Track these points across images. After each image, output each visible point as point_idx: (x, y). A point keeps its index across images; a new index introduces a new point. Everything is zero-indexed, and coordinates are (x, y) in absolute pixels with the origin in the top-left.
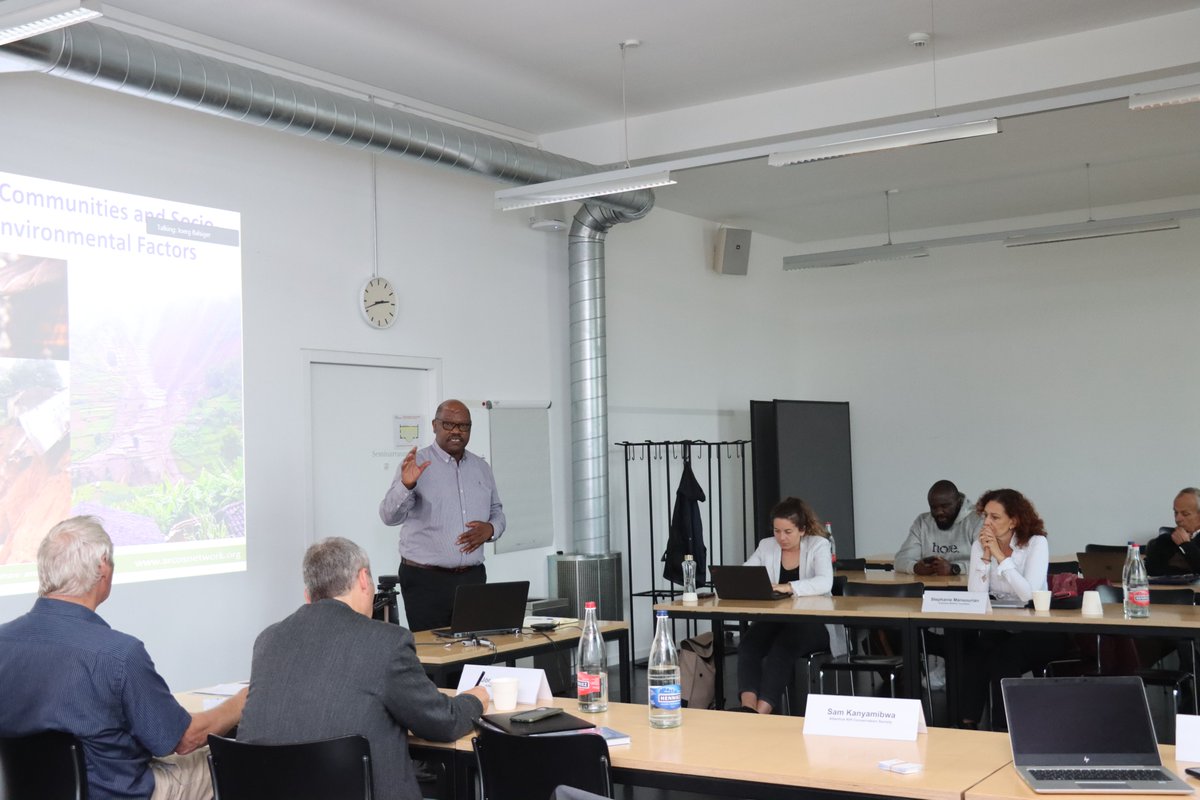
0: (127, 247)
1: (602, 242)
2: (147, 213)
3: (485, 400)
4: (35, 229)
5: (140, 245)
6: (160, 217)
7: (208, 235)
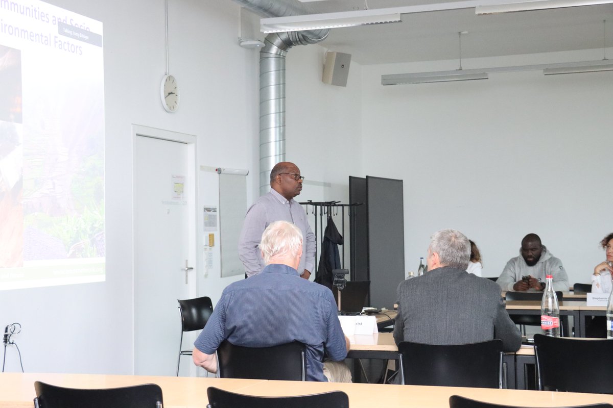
0: (49, 44)
1: (284, 57)
2: (58, 19)
3: (218, 167)
4: (6, 25)
5: (56, 42)
6: (65, 22)
7: (87, 38)
